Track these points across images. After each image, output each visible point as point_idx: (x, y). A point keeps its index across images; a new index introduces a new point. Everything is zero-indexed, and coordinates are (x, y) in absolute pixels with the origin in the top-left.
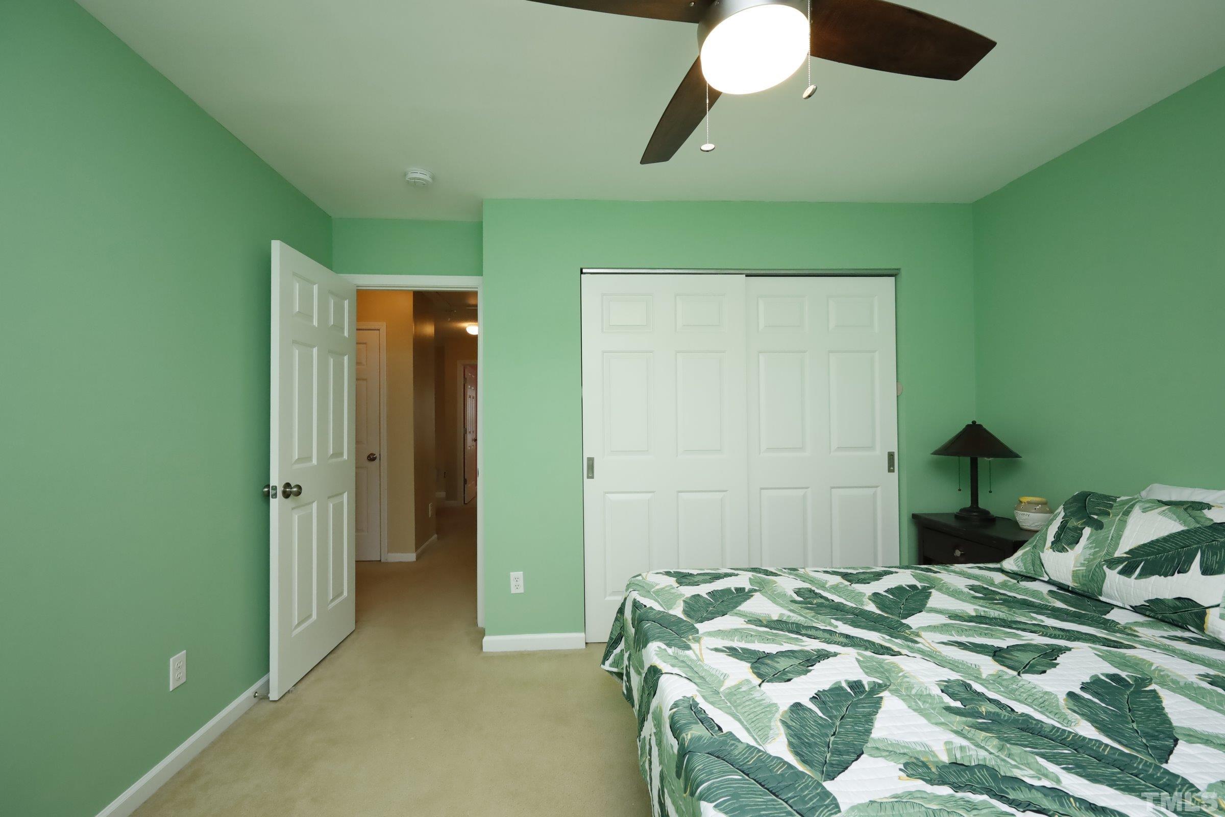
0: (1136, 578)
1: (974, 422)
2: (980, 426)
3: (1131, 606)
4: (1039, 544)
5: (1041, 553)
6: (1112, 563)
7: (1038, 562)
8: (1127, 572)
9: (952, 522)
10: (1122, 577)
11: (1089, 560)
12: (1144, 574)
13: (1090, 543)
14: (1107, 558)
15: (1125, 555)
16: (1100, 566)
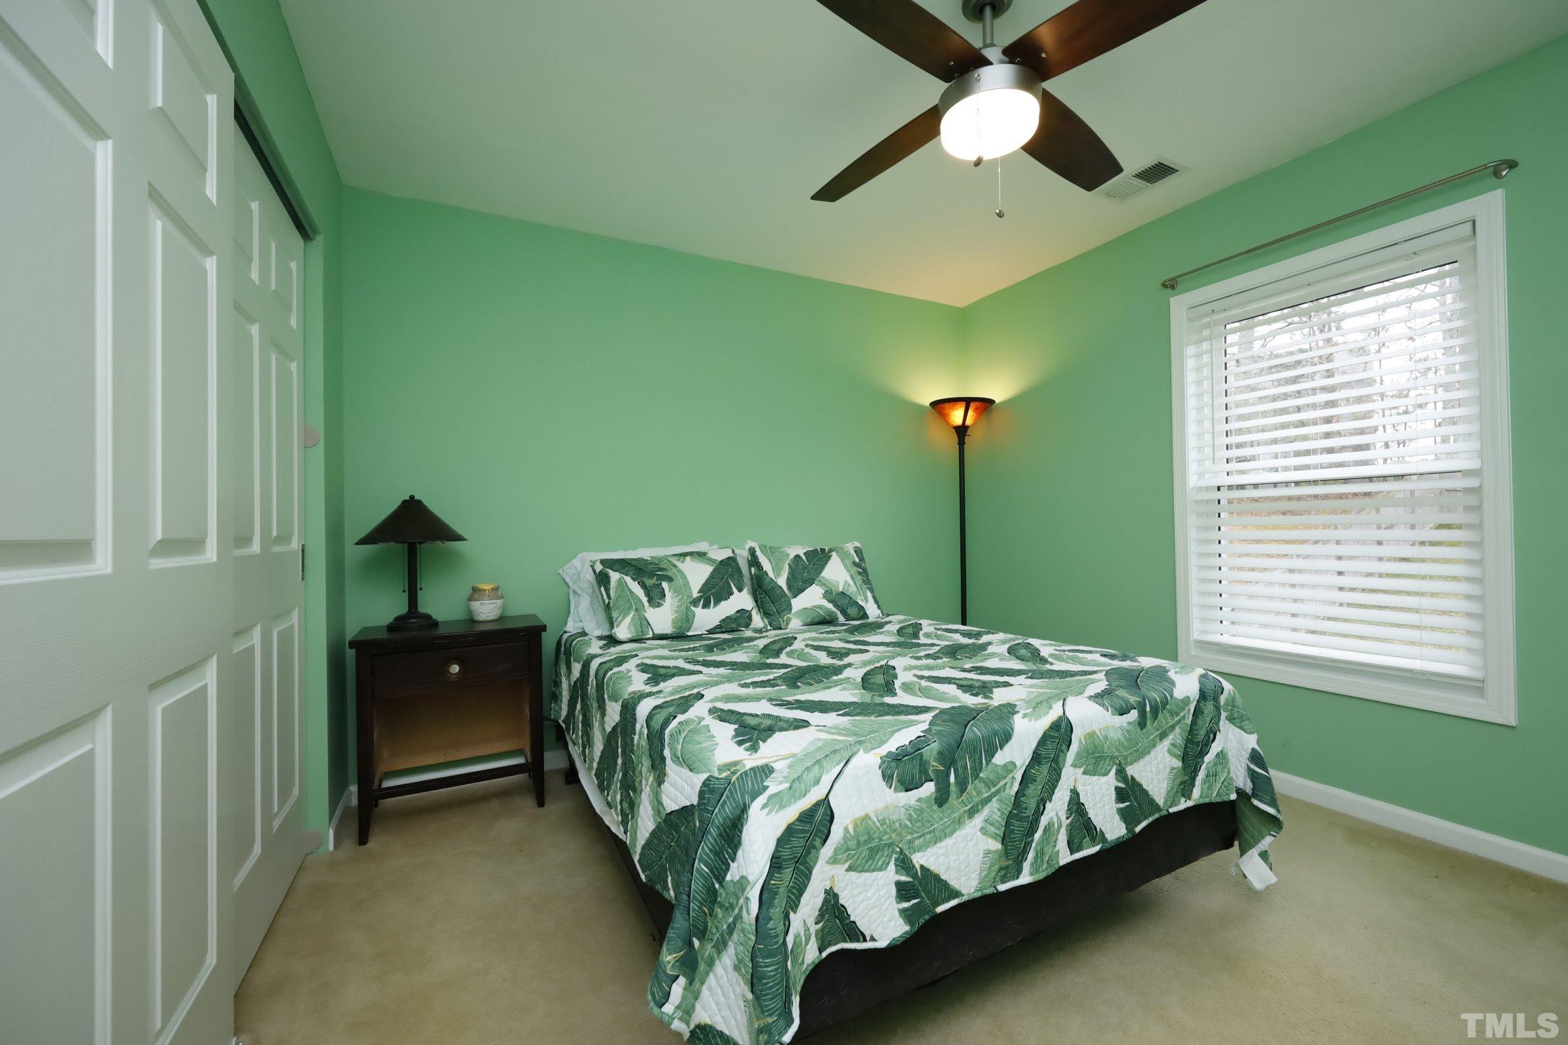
0: (713, 608)
1: (412, 497)
2: (419, 502)
3: (707, 631)
4: (638, 607)
5: (645, 614)
6: (695, 602)
7: (645, 623)
8: (706, 605)
9: (384, 635)
10: (706, 610)
11: (678, 607)
12: (717, 602)
13: (674, 593)
14: (690, 600)
15: (699, 595)
16: (688, 608)
